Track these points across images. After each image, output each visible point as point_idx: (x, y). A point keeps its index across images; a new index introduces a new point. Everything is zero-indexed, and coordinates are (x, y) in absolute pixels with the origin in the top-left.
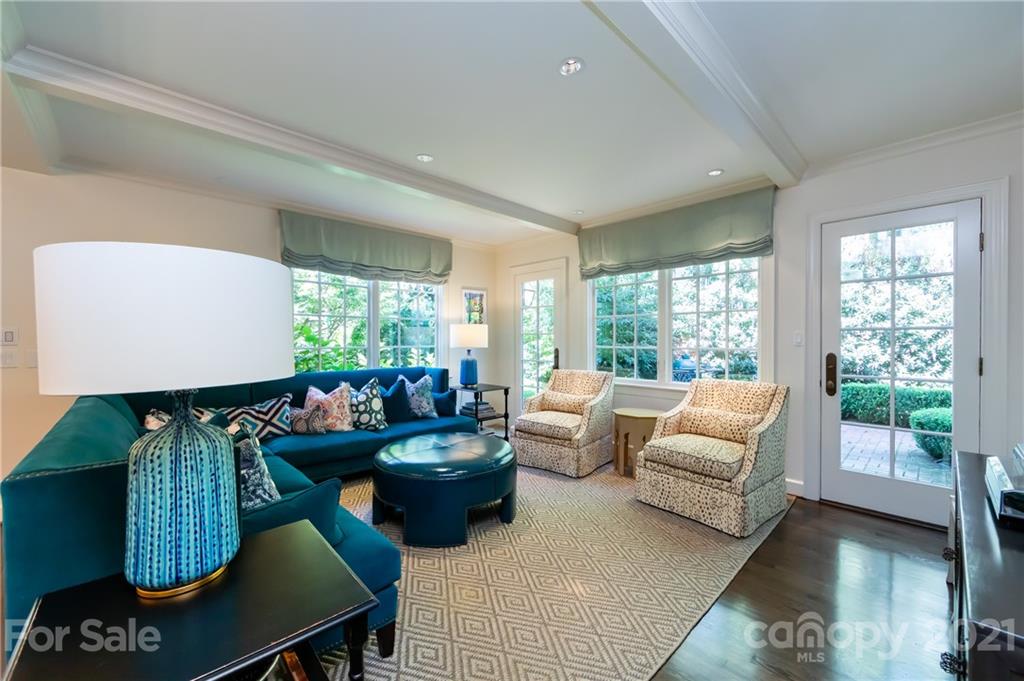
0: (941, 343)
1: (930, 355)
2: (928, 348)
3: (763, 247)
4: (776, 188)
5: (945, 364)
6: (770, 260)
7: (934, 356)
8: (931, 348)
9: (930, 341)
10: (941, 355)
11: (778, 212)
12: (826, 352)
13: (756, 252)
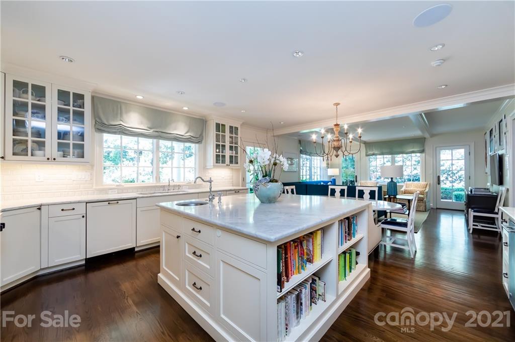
0: (459, 174)
1: (456, 177)
2: (456, 175)
3: (422, 151)
4: (425, 138)
5: (461, 180)
6: (424, 154)
7: (458, 177)
8: (457, 175)
9: (456, 173)
10: (460, 177)
11: (426, 143)
12: (437, 175)
13: (420, 153)
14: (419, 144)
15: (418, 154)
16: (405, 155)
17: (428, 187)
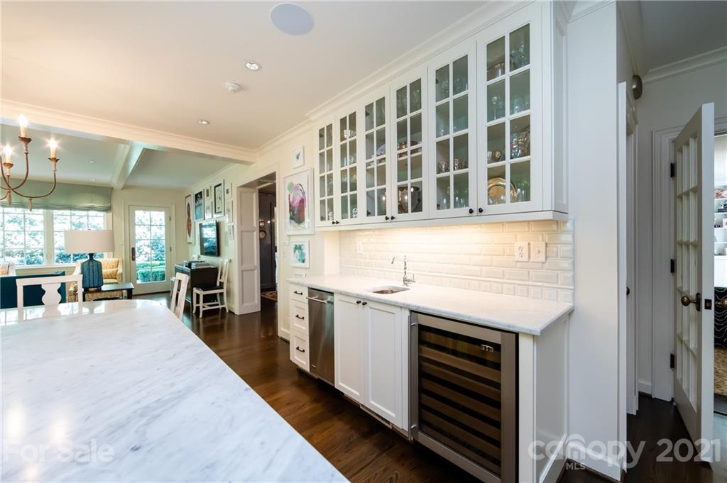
3: (108, 209)
4: (112, 188)
6: (110, 215)
11: (113, 197)
12: (131, 247)
13: (104, 211)
14: (103, 195)
15: (102, 214)
16: (77, 213)
17: (120, 266)
